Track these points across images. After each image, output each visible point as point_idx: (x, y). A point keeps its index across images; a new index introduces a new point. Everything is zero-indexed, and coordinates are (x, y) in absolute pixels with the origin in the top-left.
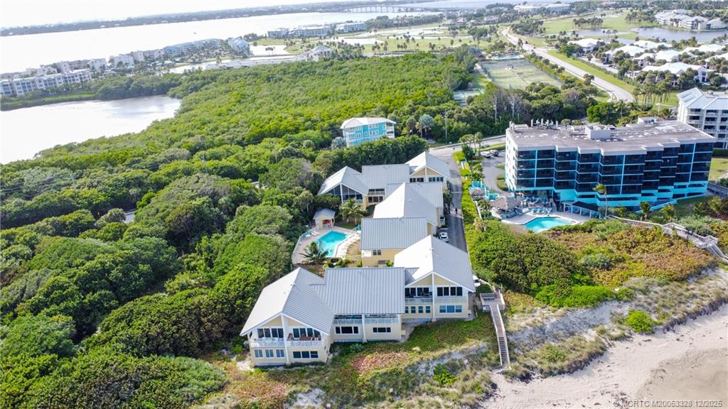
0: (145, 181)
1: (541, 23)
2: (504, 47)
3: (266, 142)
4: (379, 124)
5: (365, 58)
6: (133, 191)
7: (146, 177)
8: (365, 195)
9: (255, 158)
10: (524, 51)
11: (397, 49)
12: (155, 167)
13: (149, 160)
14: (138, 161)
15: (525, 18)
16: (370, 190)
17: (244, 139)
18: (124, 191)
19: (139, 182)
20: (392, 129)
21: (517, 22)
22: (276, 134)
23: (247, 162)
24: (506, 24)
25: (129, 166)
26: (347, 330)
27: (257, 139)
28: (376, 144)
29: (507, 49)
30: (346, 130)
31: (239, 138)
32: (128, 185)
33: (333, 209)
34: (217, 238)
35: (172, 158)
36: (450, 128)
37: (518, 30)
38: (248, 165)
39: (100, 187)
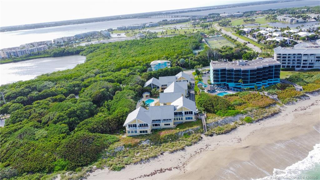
0: (80, 85)
1: (230, 21)
2: (214, 32)
3: (123, 70)
4: (165, 63)
5: (158, 38)
6: (76, 88)
7: (81, 84)
8: (160, 87)
9: (119, 76)
10: (222, 33)
11: (171, 34)
12: (83, 80)
13: (80, 78)
14: (77, 78)
15: (224, 19)
16: (162, 85)
17: (114, 70)
18: (73, 88)
19: (78, 85)
20: (169, 64)
21: (220, 21)
22: (126, 67)
23: (116, 78)
24: (216, 22)
25: (74, 80)
26: (156, 125)
27: (119, 69)
28: (164, 70)
29: (216, 32)
30: (153, 65)
31: (112, 69)
32: (74, 86)
33: (149, 92)
34: (110, 101)
35: (89, 77)
36: (191, 64)
37: (221, 24)
38: (117, 78)
39: (64, 88)
